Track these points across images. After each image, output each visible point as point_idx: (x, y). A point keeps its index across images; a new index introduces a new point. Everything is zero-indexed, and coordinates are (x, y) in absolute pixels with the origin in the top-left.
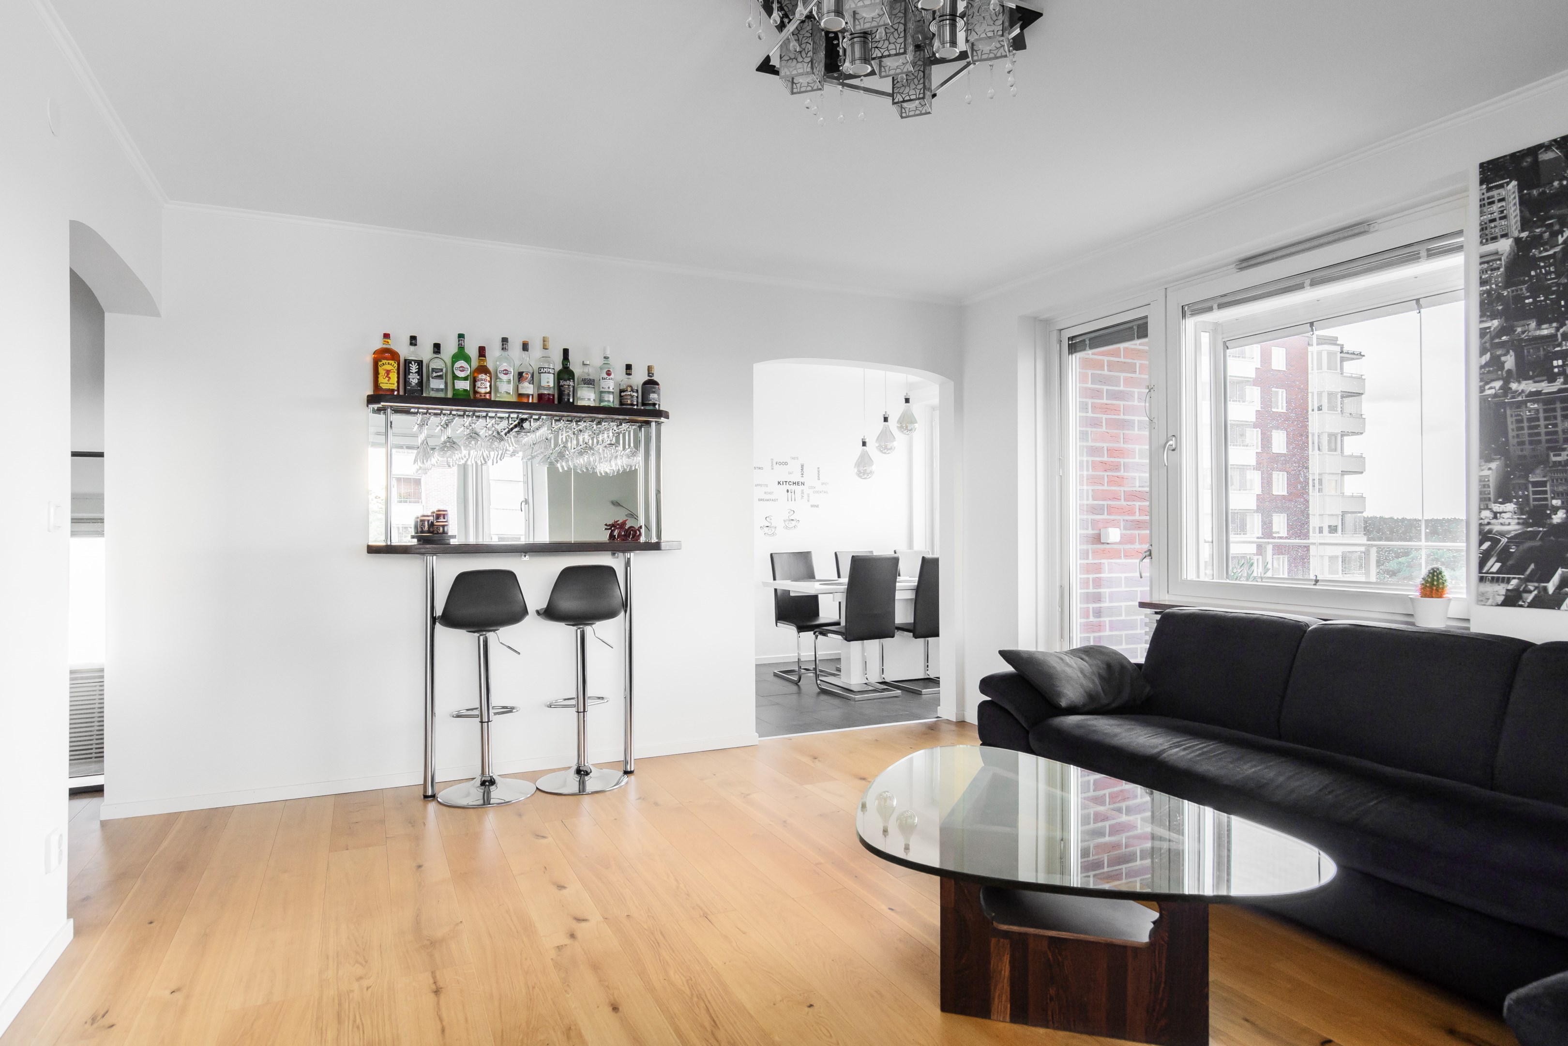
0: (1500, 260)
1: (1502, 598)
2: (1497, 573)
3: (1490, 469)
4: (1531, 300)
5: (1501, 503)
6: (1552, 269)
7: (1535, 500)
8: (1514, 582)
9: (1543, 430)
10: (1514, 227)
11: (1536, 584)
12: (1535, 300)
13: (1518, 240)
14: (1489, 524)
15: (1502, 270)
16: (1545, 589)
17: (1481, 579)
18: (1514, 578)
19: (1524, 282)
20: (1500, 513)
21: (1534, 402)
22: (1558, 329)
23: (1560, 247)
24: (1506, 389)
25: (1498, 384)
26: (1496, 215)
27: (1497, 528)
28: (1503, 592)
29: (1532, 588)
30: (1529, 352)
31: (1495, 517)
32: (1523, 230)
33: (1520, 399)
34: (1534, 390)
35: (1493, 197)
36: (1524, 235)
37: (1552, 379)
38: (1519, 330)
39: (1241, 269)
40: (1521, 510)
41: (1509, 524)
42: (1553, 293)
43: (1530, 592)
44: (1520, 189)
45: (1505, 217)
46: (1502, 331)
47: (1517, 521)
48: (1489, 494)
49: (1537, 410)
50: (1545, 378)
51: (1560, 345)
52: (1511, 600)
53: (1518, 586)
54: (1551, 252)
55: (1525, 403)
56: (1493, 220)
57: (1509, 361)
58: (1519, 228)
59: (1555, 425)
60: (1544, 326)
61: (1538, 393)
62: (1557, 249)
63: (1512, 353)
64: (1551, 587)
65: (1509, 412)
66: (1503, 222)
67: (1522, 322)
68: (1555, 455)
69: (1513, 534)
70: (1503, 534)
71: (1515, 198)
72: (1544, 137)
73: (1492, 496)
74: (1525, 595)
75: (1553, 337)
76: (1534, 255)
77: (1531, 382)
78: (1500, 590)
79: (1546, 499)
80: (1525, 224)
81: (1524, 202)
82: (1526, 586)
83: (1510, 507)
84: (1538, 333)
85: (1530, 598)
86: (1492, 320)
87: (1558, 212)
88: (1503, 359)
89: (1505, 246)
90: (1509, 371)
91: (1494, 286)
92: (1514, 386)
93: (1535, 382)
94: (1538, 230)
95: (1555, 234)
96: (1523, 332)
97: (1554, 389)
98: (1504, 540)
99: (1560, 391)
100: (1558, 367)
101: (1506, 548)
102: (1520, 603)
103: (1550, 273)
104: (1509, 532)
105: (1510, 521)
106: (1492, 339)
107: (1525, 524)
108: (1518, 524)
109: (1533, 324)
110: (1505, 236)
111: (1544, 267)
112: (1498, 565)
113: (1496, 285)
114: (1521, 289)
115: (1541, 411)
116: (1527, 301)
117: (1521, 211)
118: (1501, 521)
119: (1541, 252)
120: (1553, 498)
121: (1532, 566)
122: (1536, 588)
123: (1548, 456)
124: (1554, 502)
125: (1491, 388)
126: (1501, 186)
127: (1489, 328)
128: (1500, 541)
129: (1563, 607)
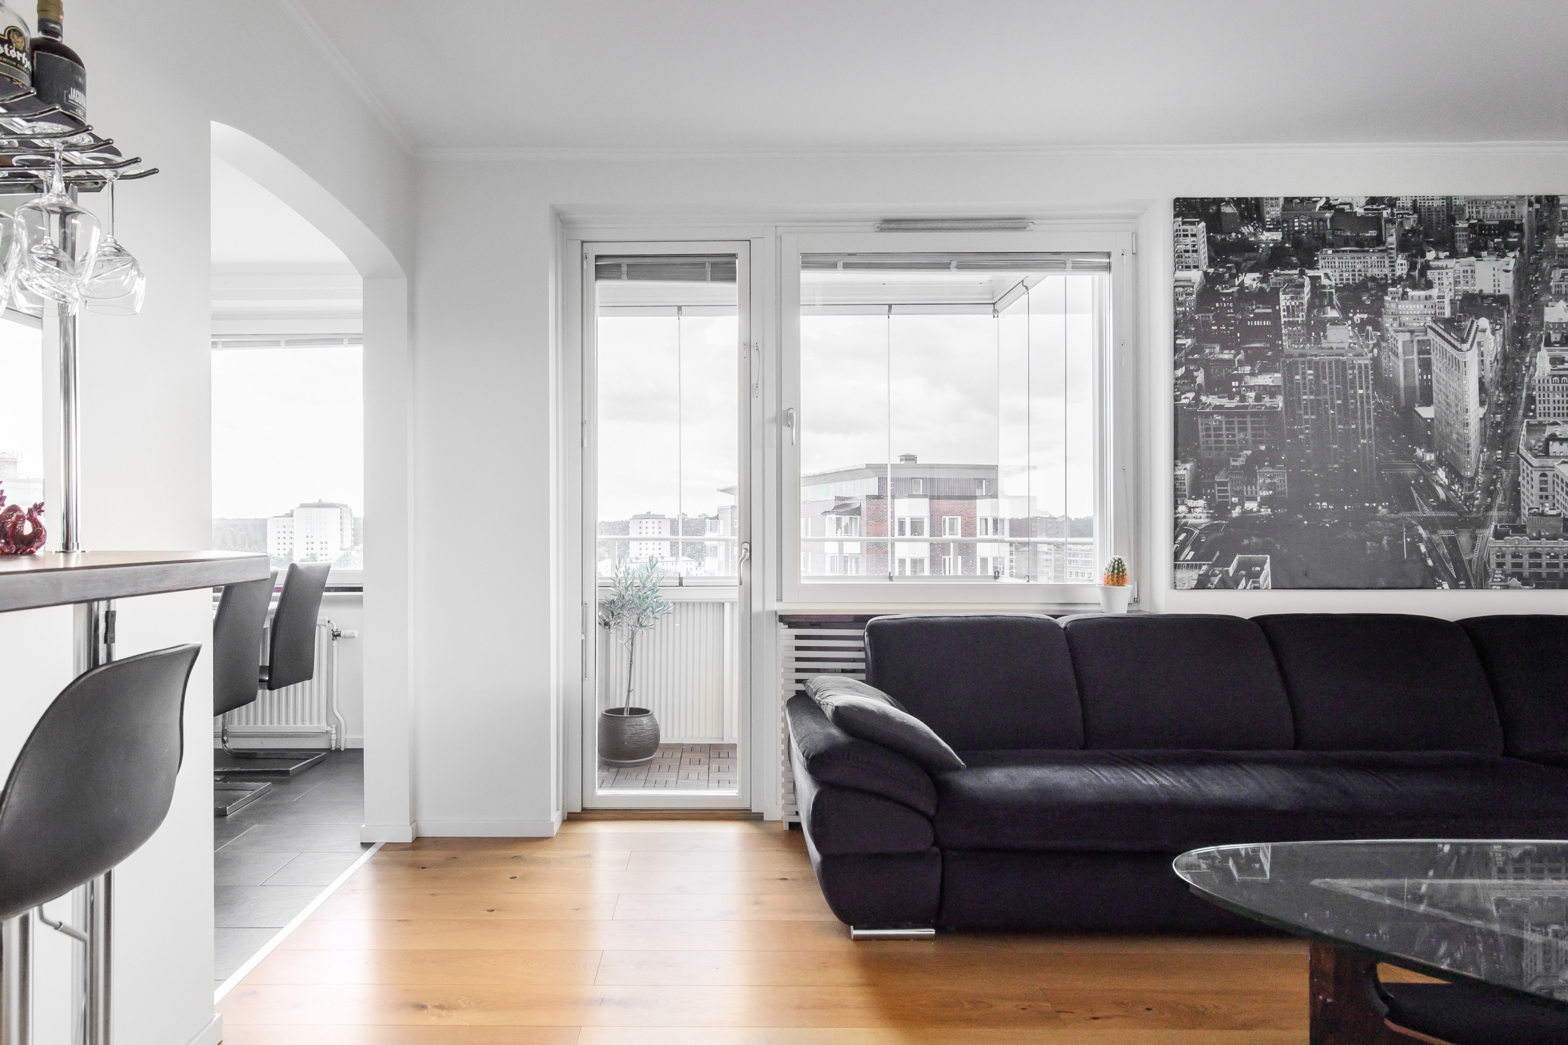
0: (1193, 287)
1: (1195, 582)
2: (1191, 560)
3: (1185, 469)
4: (1216, 328)
5: (1194, 499)
6: (1231, 305)
7: (1220, 497)
8: (1204, 568)
9: (1225, 439)
10: (1204, 262)
11: (1221, 569)
12: (1218, 328)
13: (1206, 274)
14: (1185, 517)
15: (1194, 296)
16: (1227, 572)
17: (1176, 567)
18: (1205, 564)
19: (1212, 312)
20: (1194, 508)
21: (1219, 414)
22: (1235, 356)
23: (1237, 288)
24: (1197, 399)
25: (1191, 395)
26: (1189, 247)
27: (1191, 521)
28: (1196, 577)
29: (1218, 572)
30: (1214, 371)
31: (1190, 512)
32: (1210, 266)
33: (1208, 410)
34: (1218, 404)
35: (1187, 231)
36: (1211, 270)
37: (1231, 398)
38: (1207, 351)
39: (882, 230)
40: (1209, 506)
41: (1201, 518)
42: (1232, 325)
43: (1216, 575)
44: (1209, 229)
45: (1195, 251)
46: (1194, 350)
47: (1206, 515)
48: (1185, 491)
49: (1220, 422)
50: (1226, 395)
51: (1237, 369)
52: (1202, 584)
53: (1208, 571)
54: (1230, 291)
55: (1212, 414)
56: (1187, 251)
57: (1200, 377)
58: (1207, 264)
59: (1234, 436)
60: (1226, 352)
61: (1221, 407)
62: (1235, 289)
63: (1202, 369)
64: (1231, 570)
65: (1199, 420)
66: (1195, 255)
67: (1209, 345)
68: (1233, 460)
69: (1203, 526)
70: (1195, 526)
71: (1204, 237)
72: (1226, 194)
73: (1187, 493)
74: (1212, 579)
75: (1230, 362)
76: (1218, 290)
77: (1216, 396)
78: (1191, 576)
79: (1227, 497)
80: (1212, 262)
81: (1210, 242)
82: (1214, 570)
83: (1201, 503)
84: (1221, 356)
85: (1216, 580)
86: (1186, 338)
87: (1236, 259)
88: (1195, 374)
89: (1196, 276)
90: (1200, 385)
91: (1188, 309)
92: (1203, 398)
93: (1219, 398)
94: (1221, 270)
95: (1233, 276)
96: (1210, 354)
97: (1233, 405)
98: (1197, 532)
99: (1237, 407)
100: (1235, 387)
101: (1199, 537)
102: (1209, 585)
103: (1230, 308)
104: (1201, 524)
105: (1201, 515)
106: (1187, 355)
107: (1212, 517)
108: (1207, 517)
109: (1218, 349)
110: (1196, 267)
111: (1225, 302)
112: (1192, 553)
113: (1190, 309)
114: (1209, 317)
115: (1224, 423)
116: (1213, 328)
117: (1209, 250)
118: (1194, 515)
119: (1223, 289)
120: (1232, 496)
121: (1218, 554)
122: (1221, 572)
123: (1229, 461)
124: (1233, 499)
125: (1185, 398)
126: (1193, 223)
127: (1184, 345)
128: (1194, 532)
129: (1240, 587)
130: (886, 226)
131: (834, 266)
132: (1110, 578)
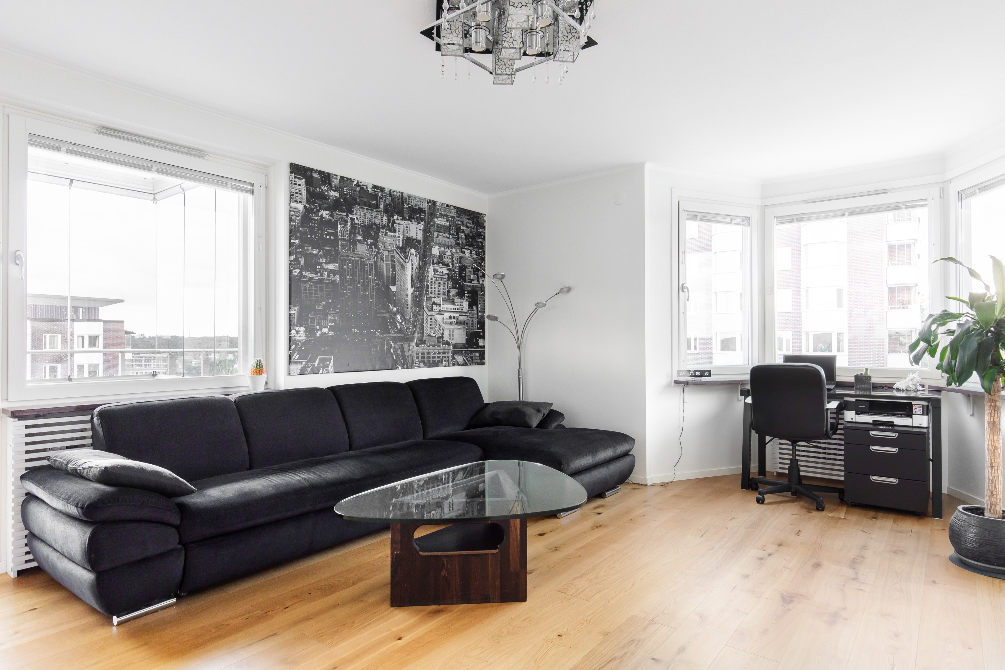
0: (299, 213)
1: (300, 371)
2: (298, 359)
3: (295, 310)
4: (310, 236)
5: (299, 327)
6: (317, 226)
7: (311, 326)
8: (304, 363)
9: (314, 295)
10: (304, 201)
11: (311, 363)
12: (311, 236)
13: (305, 207)
14: (295, 336)
15: (300, 218)
16: (314, 365)
17: (290, 363)
18: (304, 361)
19: (308, 227)
20: (299, 331)
21: (311, 282)
22: (318, 253)
23: (320, 217)
24: (300, 272)
25: (298, 271)
26: (297, 191)
27: (298, 338)
28: (300, 368)
29: (310, 365)
30: (309, 259)
31: (297, 333)
32: (307, 203)
33: (306, 279)
34: (311, 277)
35: (296, 182)
36: (308, 206)
37: (317, 274)
38: (306, 248)
39: (101, 133)
40: (306, 330)
41: (302, 337)
42: (317, 236)
43: (309, 367)
44: (307, 184)
45: (300, 194)
46: (300, 246)
47: (305, 335)
48: (295, 322)
49: (312, 286)
50: (314, 272)
51: (319, 259)
52: (302, 373)
53: (305, 365)
54: (316, 218)
55: (307, 282)
56: (296, 193)
57: (302, 261)
58: (306, 202)
59: (317, 294)
60: (314, 250)
61: (312, 278)
62: (318, 218)
63: (303, 258)
64: (316, 364)
65: (302, 285)
66: (300, 196)
67: (307, 245)
68: (318, 307)
69: (304, 341)
70: (300, 341)
71: (304, 187)
72: (315, 167)
73: (296, 323)
74: (307, 369)
75: (317, 255)
76: (311, 217)
77: (309, 273)
78: (296, 368)
79: (314, 326)
80: (308, 202)
81: (308, 190)
82: (308, 364)
83: (302, 329)
84: (312, 252)
85: (309, 370)
86: (296, 240)
87: (319, 202)
88: (300, 259)
89: (301, 207)
90: (302, 265)
91: (297, 224)
92: (304, 273)
93: (311, 273)
94: (312, 206)
95: (318, 211)
96: (307, 250)
97: (317, 278)
98: (300, 344)
99: (319, 279)
100: (318, 268)
101: (301, 347)
102: (306, 373)
103: (316, 227)
104: (302, 340)
105: (302, 335)
106: (296, 248)
107: (307, 336)
108: (305, 336)
109: (310, 248)
110: (301, 202)
111: (313, 223)
112: (298, 356)
113: (298, 224)
114: (307, 230)
115: (313, 287)
116: (308, 236)
117: (307, 194)
118: (299, 335)
119: (313, 216)
120: (317, 326)
121: (310, 355)
122: (311, 365)
123: (315, 308)
124: (317, 327)
125: (295, 272)
126: (299, 178)
127: (295, 243)
128: (299, 344)
129: (320, 372)
130: (103, 131)
131: (58, 149)
132: (255, 371)
